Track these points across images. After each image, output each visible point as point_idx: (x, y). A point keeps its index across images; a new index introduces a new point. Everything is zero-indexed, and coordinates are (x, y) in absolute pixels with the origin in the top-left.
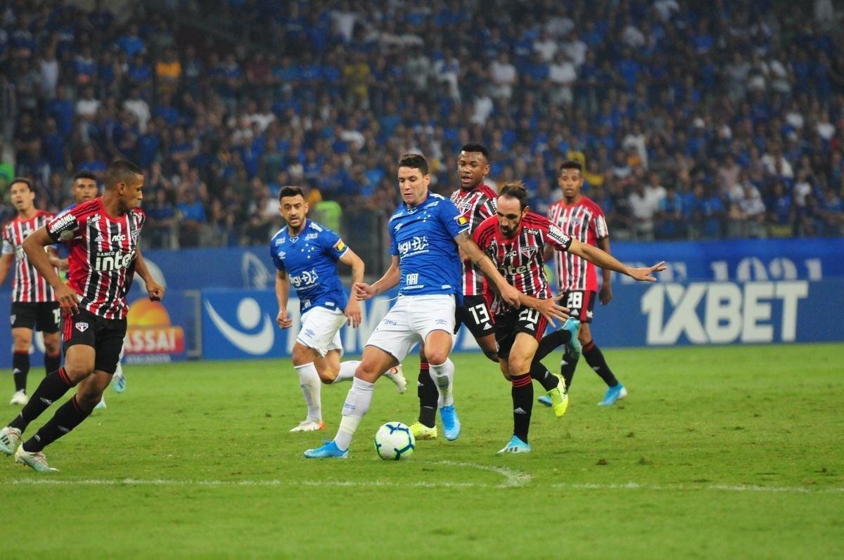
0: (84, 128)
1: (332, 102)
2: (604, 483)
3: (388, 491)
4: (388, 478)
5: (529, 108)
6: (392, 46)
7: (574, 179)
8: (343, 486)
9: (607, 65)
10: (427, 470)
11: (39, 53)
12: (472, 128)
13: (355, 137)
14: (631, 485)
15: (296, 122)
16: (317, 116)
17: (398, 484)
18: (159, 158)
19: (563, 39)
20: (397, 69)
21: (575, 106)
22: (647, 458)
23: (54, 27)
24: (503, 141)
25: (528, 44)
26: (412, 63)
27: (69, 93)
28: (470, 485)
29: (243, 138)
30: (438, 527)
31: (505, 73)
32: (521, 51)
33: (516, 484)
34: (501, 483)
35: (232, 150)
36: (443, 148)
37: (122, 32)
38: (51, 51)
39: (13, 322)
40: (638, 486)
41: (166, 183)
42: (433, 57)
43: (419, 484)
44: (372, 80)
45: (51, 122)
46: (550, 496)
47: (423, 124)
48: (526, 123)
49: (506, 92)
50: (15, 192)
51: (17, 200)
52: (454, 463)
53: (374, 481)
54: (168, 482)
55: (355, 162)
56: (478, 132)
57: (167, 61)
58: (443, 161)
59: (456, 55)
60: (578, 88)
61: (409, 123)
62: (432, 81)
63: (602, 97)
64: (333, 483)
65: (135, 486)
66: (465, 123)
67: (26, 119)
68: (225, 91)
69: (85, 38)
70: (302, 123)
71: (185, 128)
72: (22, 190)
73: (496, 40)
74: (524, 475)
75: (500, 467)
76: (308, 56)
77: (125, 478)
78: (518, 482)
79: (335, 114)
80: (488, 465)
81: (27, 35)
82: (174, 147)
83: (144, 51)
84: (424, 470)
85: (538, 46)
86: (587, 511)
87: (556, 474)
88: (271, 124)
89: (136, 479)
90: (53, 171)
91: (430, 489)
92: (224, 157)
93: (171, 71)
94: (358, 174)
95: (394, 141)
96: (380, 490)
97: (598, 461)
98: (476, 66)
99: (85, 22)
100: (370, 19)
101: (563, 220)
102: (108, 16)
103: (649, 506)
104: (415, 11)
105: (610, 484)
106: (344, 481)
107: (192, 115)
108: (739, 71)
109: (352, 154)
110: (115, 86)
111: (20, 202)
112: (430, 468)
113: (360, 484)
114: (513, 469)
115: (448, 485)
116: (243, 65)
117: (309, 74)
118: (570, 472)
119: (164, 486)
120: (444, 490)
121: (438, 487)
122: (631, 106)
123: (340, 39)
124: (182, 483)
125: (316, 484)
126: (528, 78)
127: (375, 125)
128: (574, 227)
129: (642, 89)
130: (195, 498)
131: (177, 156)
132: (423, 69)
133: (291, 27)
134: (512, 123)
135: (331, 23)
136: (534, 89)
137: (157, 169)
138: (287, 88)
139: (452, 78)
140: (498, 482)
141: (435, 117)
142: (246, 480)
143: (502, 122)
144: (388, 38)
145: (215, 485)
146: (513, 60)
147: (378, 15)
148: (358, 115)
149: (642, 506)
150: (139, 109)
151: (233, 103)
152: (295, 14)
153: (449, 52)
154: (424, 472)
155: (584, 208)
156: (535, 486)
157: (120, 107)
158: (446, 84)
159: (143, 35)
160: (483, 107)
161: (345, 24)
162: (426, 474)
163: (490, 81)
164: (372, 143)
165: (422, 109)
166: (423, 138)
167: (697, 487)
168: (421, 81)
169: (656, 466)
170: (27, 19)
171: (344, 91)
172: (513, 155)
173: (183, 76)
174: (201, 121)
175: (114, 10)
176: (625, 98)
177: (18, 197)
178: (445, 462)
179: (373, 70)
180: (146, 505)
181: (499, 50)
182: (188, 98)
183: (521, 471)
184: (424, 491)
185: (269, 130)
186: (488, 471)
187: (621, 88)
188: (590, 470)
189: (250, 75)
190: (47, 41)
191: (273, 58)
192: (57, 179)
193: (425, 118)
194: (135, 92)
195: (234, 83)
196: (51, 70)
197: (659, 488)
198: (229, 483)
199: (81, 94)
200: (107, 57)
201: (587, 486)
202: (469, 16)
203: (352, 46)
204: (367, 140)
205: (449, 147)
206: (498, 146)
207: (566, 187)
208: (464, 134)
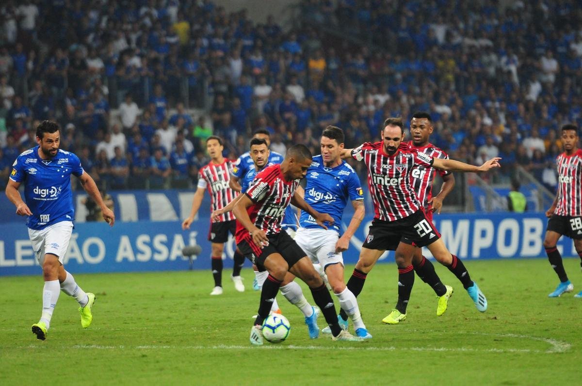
0: (260, 106)
1: (429, 86)
3: (470, 354)
4: (470, 346)
5: (567, 89)
6: (471, 47)
7: (571, 137)
8: (438, 351)
10: (497, 340)
11: (229, 53)
12: (527, 104)
13: (445, 110)
15: (404, 99)
17: (477, 350)
18: (311, 125)
20: (475, 63)
23: (239, 35)
24: (549, 112)
25: (567, 45)
26: (485, 59)
27: (249, 81)
28: (528, 350)
29: (368, 112)
30: (506, 380)
31: (550, 65)
32: (561, 49)
33: (560, 350)
34: (549, 350)
35: (360, 118)
36: (507, 117)
37: (285, 39)
38: (237, 52)
39: (213, 238)
41: (315, 142)
42: (500, 55)
43: (492, 350)
44: (458, 70)
45: (237, 101)
47: (493, 101)
48: (565, 99)
49: (551, 78)
50: (210, 146)
51: (211, 151)
52: (516, 336)
53: (461, 348)
54: (318, 347)
55: (445, 127)
56: (531, 106)
57: (316, 59)
58: (508, 126)
59: (517, 52)
61: (483, 100)
62: (499, 70)
64: (432, 349)
65: (296, 350)
66: (521, 99)
67: (221, 99)
68: (355, 78)
69: (259, 43)
70: (408, 100)
71: (329, 104)
72: (215, 145)
73: (543, 42)
74: (565, 344)
75: (549, 339)
76: (412, 54)
77: (289, 345)
78: (561, 349)
79: (432, 94)
80: (540, 337)
81: (221, 42)
82: (321, 117)
83: (300, 51)
84: (495, 340)
85: (574, 46)
88: (387, 102)
89: (297, 346)
90: (239, 134)
91: (500, 353)
92: (355, 124)
93: (318, 65)
94: (447, 135)
95: (473, 112)
96: (465, 354)
98: (529, 61)
99: (262, 32)
100: (457, 28)
101: (564, 166)
102: (277, 28)
104: (487, 22)
106: (440, 348)
107: (332, 95)
109: (443, 121)
110: (281, 76)
111: (213, 153)
112: (499, 339)
113: (450, 349)
114: (558, 340)
115: (512, 350)
116: (368, 60)
117: (414, 67)
119: (315, 350)
120: (508, 354)
121: (505, 352)
123: (435, 42)
124: (328, 348)
125: (420, 350)
126: (566, 68)
127: (459, 102)
128: (572, 170)
130: (337, 359)
131: (323, 123)
132: (493, 63)
133: (402, 34)
134: (555, 100)
135: (429, 31)
136: (571, 75)
137: (309, 133)
138: (399, 76)
139: (513, 68)
140: (548, 349)
141: (501, 95)
142: (372, 346)
143: (548, 99)
144: (468, 41)
145: (350, 350)
146: (556, 55)
147: (461, 25)
148: (448, 94)
150: (297, 92)
151: (361, 87)
152: (404, 25)
153: (510, 51)
154: (495, 342)
155: (578, 157)
156: (573, 352)
157: (284, 90)
158: (509, 73)
159: (299, 41)
160: (535, 89)
161: (440, 32)
162: (497, 343)
163: (540, 70)
164: (457, 115)
165: (492, 90)
166: (493, 110)
168: (492, 70)
170: (221, 31)
171: (437, 79)
172: (555, 122)
173: (327, 69)
174: (339, 99)
175: (280, 24)
177: (212, 150)
178: (510, 335)
179: (458, 63)
180: (303, 364)
181: (546, 49)
182: (330, 84)
183: (564, 341)
184: (495, 355)
185: (386, 105)
186: (540, 341)
189: (373, 68)
190: (234, 45)
191: (389, 56)
192: (241, 140)
193: (494, 96)
194: (294, 80)
195: (362, 73)
196: (237, 65)
198: (359, 348)
199: (258, 82)
200: (275, 56)
202: (525, 25)
203: (444, 47)
204: (453, 112)
205: (511, 117)
206: (545, 115)
207: (566, 143)
208: (522, 107)
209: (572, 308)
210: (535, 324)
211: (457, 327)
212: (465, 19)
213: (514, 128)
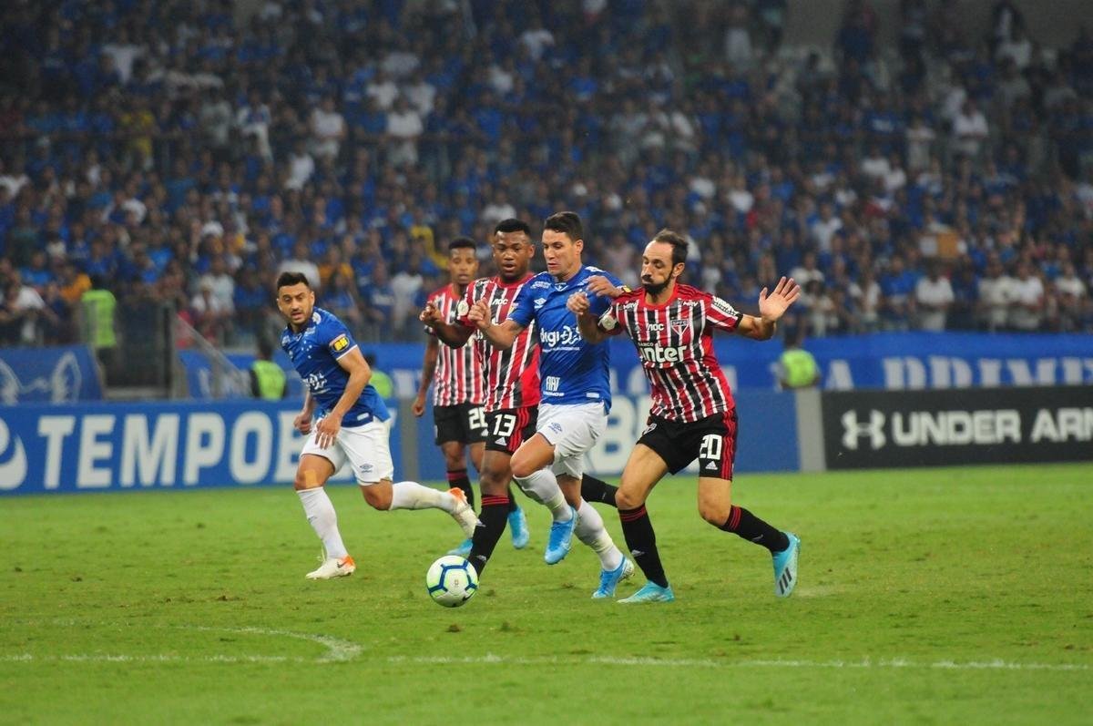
1: (102, 160)
2: (456, 656)
3: (174, 667)
4: (175, 651)
5: (361, 170)
6: (183, 88)
7: (469, 261)
8: (115, 662)
9: (461, 114)
10: (227, 640)
12: (286, 196)
13: (136, 208)
14: (490, 658)
15: (54, 187)
16: (81, 179)
17: (187, 658)
19: (405, 81)
20: (188, 118)
21: (419, 167)
22: (512, 624)
24: (327, 211)
25: (360, 86)
26: (208, 111)
28: (281, 659)
30: (239, 714)
31: (329, 124)
32: (351, 96)
33: (341, 658)
34: (322, 657)
36: (250, 221)
40: (498, 659)
42: (235, 103)
43: (215, 658)
44: (157, 131)
46: (385, 673)
47: (225, 190)
48: (357, 189)
49: (331, 149)
52: (261, 631)
53: (157, 654)
55: (134, 239)
56: (295, 199)
58: (251, 237)
59: (266, 101)
60: (424, 144)
61: (205, 189)
62: (234, 133)
63: (456, 155)
64: (102, 657)
66: (276, 188)
70: (63, 189)
73: (320, 82)
74: (353, 646)
75: (322, 636)
78: (345, 655)
79: (107, 176)
80: (306, 633)
84: (222, 640)
85: (372, 90)
86: (432, 692)
87: (394, 644)
88: (23, 190)
91: (230, 664)
94: (138, 254)
95: (184, 212)
96: (165, 666)
97: (448, 627)
98: (290, 115)
100: (154, 51)
103: (513, 685)
104: (212, 42)
105: (463, 658)
106: (117, 655)
108: (631, 123)
109: (130, 229)
112: (230, 638)
113: (138, 658)
114: (339, 638)
115: (253, 659)
117: (73, 124)
118: (413, 642)
120: (246, 666)
121: (240, 662)
122: (493, 168)
123: (114, 78)
125: (80, 659)
126: (360, 131)
127: (160, 192)
129: (507, 145)
132: (223, 119)
133: (50, 63)
134: (340, 191)
135: (103, 59)
136: (367, 144)
138: (45, 142)
139: (261, 130)
140: (320, 655)
141: (240, 180)
143: (326, 187)
144: (176, 78)
146: (341, 108)
147: (164, 48)
148: (139, 178)
149: (504, 685)
152: (54, 47)
153: (256, 97)
154: (222, 643)
156: (367, 661)
158: (254, 138)
160: (302, 169)
161: (123, 59)
162: (225, 645)
163: (311, 135)
164: (155, 214)
165: (225, 169)
166: (223, 209)
167: (574, 661)
168: (221, 134)
169: (522, 633)
171: (119, 148)
172: (340, 229)
176: (486, 158)
178: (250, 629)
179: (157, 119)
181: (323, 94)
183: (349, 641)
184: (221, 668)
185: (20, 197)
186: (306, 641)
187: (482, 145)
188: (438, 639)
191: (25, 103)
193: (227, 181)
197: (526, 661)
201: (433, 660)
202: (283, 50)
203: (131, 87)
204: (149, 210)
205: (258, 220)
206: (321, 219)
207: (458, 272)
208: (277, 203)
209: (366, 578)
210: (298, 609)
211: (150, 615)
212: (170, 36)
213: (264, 241)
